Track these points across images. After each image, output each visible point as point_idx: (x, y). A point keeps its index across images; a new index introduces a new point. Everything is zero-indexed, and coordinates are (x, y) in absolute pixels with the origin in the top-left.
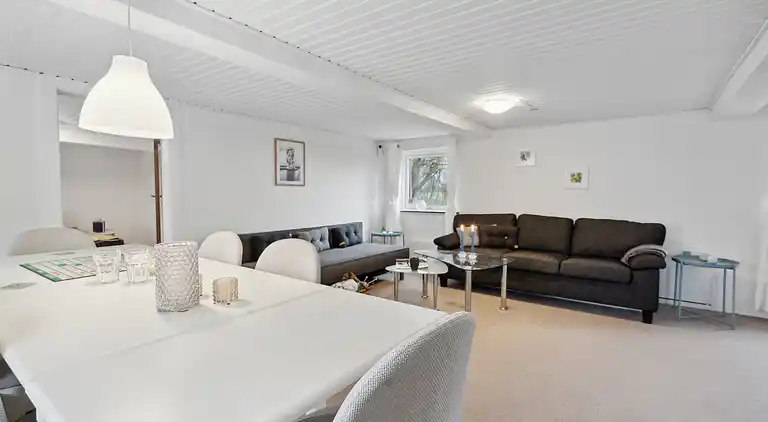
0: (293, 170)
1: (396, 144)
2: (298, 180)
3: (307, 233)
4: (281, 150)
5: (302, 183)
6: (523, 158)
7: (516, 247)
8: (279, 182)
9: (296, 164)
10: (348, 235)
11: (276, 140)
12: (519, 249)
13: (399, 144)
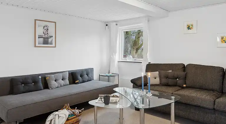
0: (48, 38)
1: (115, 23)
2: (51, 44)
3: (53, 75)
4: (39, 26)
5: (54, 45)
6: (189, 28)
7: (184, 86)
8: (37, 45)
9: (50, 35)
10: (81, 76)
11: (35, 20)
12: (187, 87)
13: (117, 23)
